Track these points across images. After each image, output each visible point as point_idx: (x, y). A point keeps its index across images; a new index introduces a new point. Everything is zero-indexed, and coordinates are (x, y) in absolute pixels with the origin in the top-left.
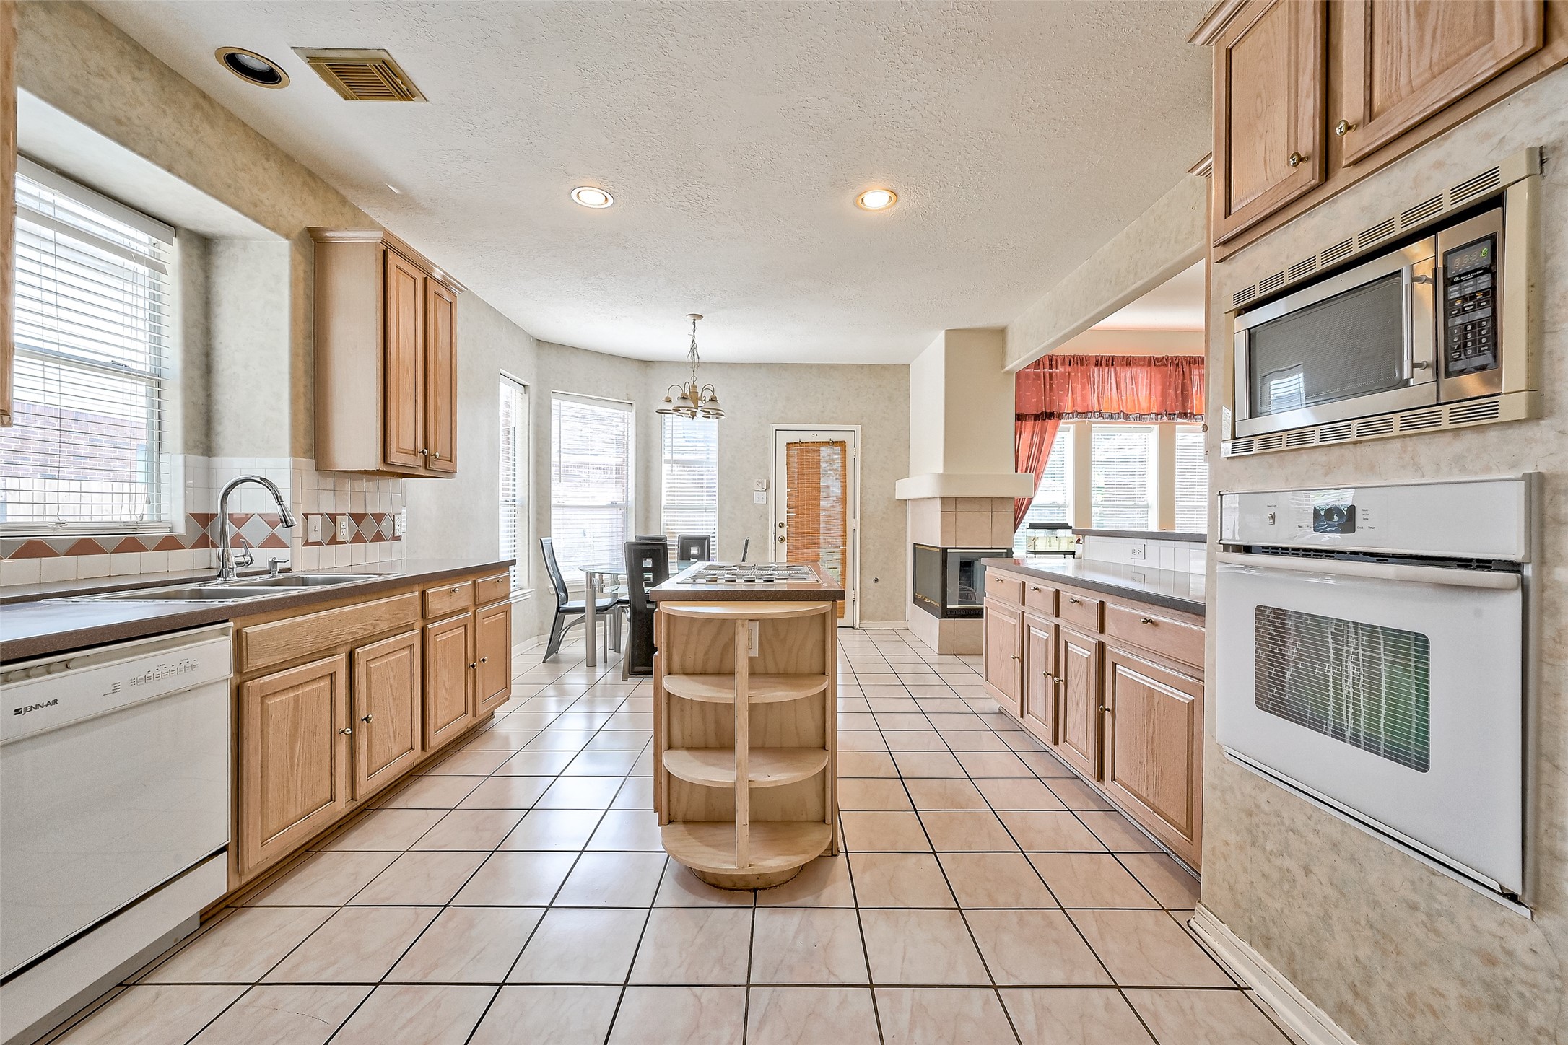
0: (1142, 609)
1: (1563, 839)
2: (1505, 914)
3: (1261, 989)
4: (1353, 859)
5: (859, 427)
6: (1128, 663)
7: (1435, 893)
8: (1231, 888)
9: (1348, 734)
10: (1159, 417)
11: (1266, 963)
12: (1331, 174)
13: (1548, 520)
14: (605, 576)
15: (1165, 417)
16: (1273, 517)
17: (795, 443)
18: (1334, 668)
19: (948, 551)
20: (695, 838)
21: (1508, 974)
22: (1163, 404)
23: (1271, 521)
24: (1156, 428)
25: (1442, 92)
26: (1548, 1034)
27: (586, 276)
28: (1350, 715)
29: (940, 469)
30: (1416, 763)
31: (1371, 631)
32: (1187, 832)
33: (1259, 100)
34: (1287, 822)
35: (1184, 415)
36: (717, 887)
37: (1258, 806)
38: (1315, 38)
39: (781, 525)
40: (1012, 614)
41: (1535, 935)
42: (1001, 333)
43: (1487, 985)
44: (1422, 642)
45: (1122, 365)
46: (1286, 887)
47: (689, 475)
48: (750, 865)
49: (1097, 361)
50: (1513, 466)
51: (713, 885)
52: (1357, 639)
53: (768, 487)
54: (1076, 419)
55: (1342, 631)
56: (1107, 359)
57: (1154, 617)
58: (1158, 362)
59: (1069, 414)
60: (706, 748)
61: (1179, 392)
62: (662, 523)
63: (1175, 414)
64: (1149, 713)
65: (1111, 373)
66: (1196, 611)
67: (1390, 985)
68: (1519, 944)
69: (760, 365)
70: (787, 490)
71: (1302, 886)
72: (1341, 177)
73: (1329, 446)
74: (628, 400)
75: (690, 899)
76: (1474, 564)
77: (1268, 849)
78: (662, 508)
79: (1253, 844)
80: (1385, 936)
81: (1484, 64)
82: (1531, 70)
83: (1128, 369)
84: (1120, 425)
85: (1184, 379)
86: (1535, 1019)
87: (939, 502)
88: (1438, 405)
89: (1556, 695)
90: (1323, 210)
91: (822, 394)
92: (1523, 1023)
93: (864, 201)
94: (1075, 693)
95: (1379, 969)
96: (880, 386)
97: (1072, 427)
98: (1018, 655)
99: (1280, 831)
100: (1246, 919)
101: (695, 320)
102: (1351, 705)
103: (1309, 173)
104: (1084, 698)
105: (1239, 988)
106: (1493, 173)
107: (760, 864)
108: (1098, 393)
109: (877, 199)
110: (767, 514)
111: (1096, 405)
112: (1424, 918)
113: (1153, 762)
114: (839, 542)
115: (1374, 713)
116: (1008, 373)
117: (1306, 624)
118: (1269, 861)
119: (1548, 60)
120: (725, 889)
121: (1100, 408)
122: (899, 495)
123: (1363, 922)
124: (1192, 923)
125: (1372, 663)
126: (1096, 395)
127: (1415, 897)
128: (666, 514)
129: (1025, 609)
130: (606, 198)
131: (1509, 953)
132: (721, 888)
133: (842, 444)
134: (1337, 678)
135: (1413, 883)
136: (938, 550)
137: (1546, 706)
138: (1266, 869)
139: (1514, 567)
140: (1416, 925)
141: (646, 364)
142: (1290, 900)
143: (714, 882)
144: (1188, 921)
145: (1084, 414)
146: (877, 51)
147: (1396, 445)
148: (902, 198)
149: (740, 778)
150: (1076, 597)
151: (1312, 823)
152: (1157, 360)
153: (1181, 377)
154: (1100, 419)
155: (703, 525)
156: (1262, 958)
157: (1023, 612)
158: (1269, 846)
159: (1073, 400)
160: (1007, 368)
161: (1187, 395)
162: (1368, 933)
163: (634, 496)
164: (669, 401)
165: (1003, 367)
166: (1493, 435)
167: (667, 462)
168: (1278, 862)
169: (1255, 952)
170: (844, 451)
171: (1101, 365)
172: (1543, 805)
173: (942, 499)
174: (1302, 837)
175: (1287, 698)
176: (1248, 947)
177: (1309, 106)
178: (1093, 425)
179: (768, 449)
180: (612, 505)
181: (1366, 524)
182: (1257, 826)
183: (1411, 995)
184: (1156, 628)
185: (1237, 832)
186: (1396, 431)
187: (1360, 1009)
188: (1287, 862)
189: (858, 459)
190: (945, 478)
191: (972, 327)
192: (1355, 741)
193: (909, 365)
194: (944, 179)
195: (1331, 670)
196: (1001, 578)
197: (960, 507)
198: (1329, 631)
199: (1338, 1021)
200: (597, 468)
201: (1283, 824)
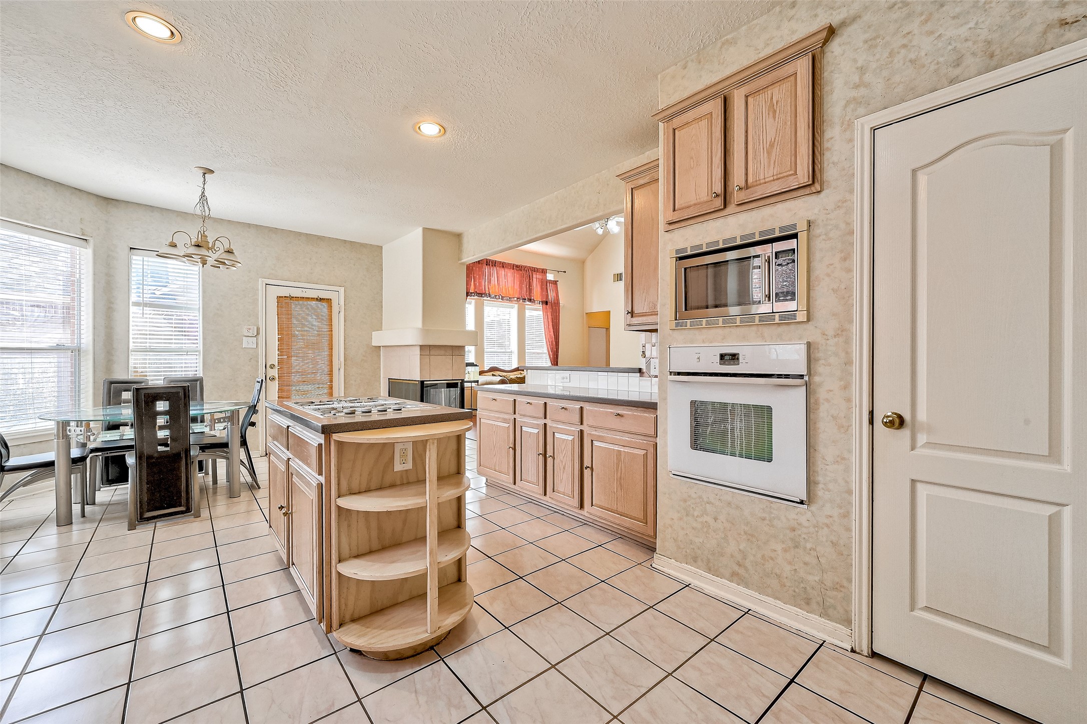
0: (610, 409)
1: (818, 476)
2: (798, 510)
3: (695, 582)
4: (738, 507)
5: (342, 290)
6: (601, 439)
7: (772, 510)
8: (675, 540)
9: (737, 453)
10: (518, 300)
11: (695, 569)
12: (727, 206)
13: (812, 359)
14: (92, 425)
15: (522, 301)
16: (699, 358)
17: (285, 297)
18: (731, 425)
19: (425, 382)
20: (375, 628)
21: (800, 532)
22: (520, 293)
23: (698, 360)
24: (516, 306)
25: (779, 187)
26: (813, 549)
27: (83, 96)
28: (738, 445)
29: (419, 324)
30: (767, 459)
31: (747, 407)
32: (644, 521)
33: (692, 161)
34: (705, 500)
35: (530, 300)
36: (401, 659)
37: (689, 496)
38: (721, 143)
39: (272, 366)
40: (505, 421)
41: (809, 514)
42: (459, 236)
43: (792, 540)
44: (769, 409)
45: (500, 267)
46: (705, 530)
47: (164, 319)
48: (439, 628)
49: (487, 262)
50: (800, 339)
51: (397, 659)
52: (741, 411)
53: (258, 333)
54: (476, 297)
55: (735, 408)
56: (492, 261)
57: (619, 412)
58: (518, 268)
59: (472, 293)
60: (370, 552)
61: (528, 287)
62: (130, 365)
63: (525, 299)
64: (618, 464)
65: (494, 271)
66: (651, 406)
67: (754, 556)
68: (803, 520)
69: (249, 225)
70: (277, 337)
71: (713, 527)
72: (731, 208)
73: (724, 327)
74: (83, 235)
75: (387, 678)
76: (783, 377)
77: (696, 515)
78: (130, 351)
79: (687, 515)
80: (752, 536)
81: (794, 182)
82: (807, 191)
83: (503, 269)
84: (499, 303)
85: (529, 280)
86: (809, 546)
87: (418, 348)
88: (773, 313)
89: (815, 423)
90: (721, 220)
91: (310, 259)
92: (805, 548)
93: (421, 127)
94: (562, 462)
95: (750, 550)
96: (360, 259)
97: (473, 301)
98: (512, 446)
99: (701, 505)
100: (684, 553)
101: (204, 174)
102: (739, 440)
103: (719, 203)
104: (569, 464)
105: (687, 586)
106: (794, 226)
107: (444, 624)
108: (488, 282)
109: (430, 129)
110: (257, 357)
111: (487, 289)
112: (768, 522)
113: (621, 490)
114: (326, 378)
115: (748, 444)
116: (463, 264)
117: (717, 407)
118: (696, 520)
119: (813, 189)
120: (408, 658)
121: (489, 291)
122: (375, 343)
123: (742, 533)
124: (654, 565)
125: (748, 422)
126: (487, 282)
127: (764, 515)
128: (133, 357)
129: (516, 416)
130: (172, 33)
131: (800, 524)
132: (405, 658)
133: (329, 301)
134: (733, 429)
135: (763, 509)
136: (418, 382)
137: (812, 428)
138: (695, 525)
139: (801, 377)
140: (765, 526)
141: (107, 201)
142: (707, 535)
143: (398, 656)
144: (651, 565)
145: (480, 295)
146: (490, 38)
147: (754, 328)
148: (447, 135)
149: (432, 563)
150: (563, 405)
151: (718, 497)
152: (517, 266)
153: (528, 278)
154: (489, 298)
155: (182, 367)
156: (693, 568)
157: (515, 419)
158: (696, 514)
159: (475, 285)
160: (463, 261)
161: (531, 289)
162: (745, 537)
163: (91, 338)
164: (174, 245)
165: (460, 259)
166: (792, 327)
167: (137, 304)
168: (700, 520)
169: (689, 566)
170: (330, 307)
171: (489, 265)
172: (811, 465)
173: (421, 346)
174: (713, 504)
175: (707, 442)
176: (686, 565)
177: (718, 173)
178: (485, 301)
179: (258, 300)
180: (58, 348)
181: (744, 361)
182: (690, 506)
183: (763, 556)
184: (622, 418)
185: (678, 512)
186: (757, 322)
187: (741, 571)
188: (706, 518)
189: (342, 314)
190: (425, 331)
191: (442, 229)
192: (741, 456)
193: (382, 247)
194: (480, 132)
195: (729, 426)
196: (494, 398)
197: (432, 352)
198: (729, 409)
199: (731, 581)
200: (32, 306)
201: (703, 501)
